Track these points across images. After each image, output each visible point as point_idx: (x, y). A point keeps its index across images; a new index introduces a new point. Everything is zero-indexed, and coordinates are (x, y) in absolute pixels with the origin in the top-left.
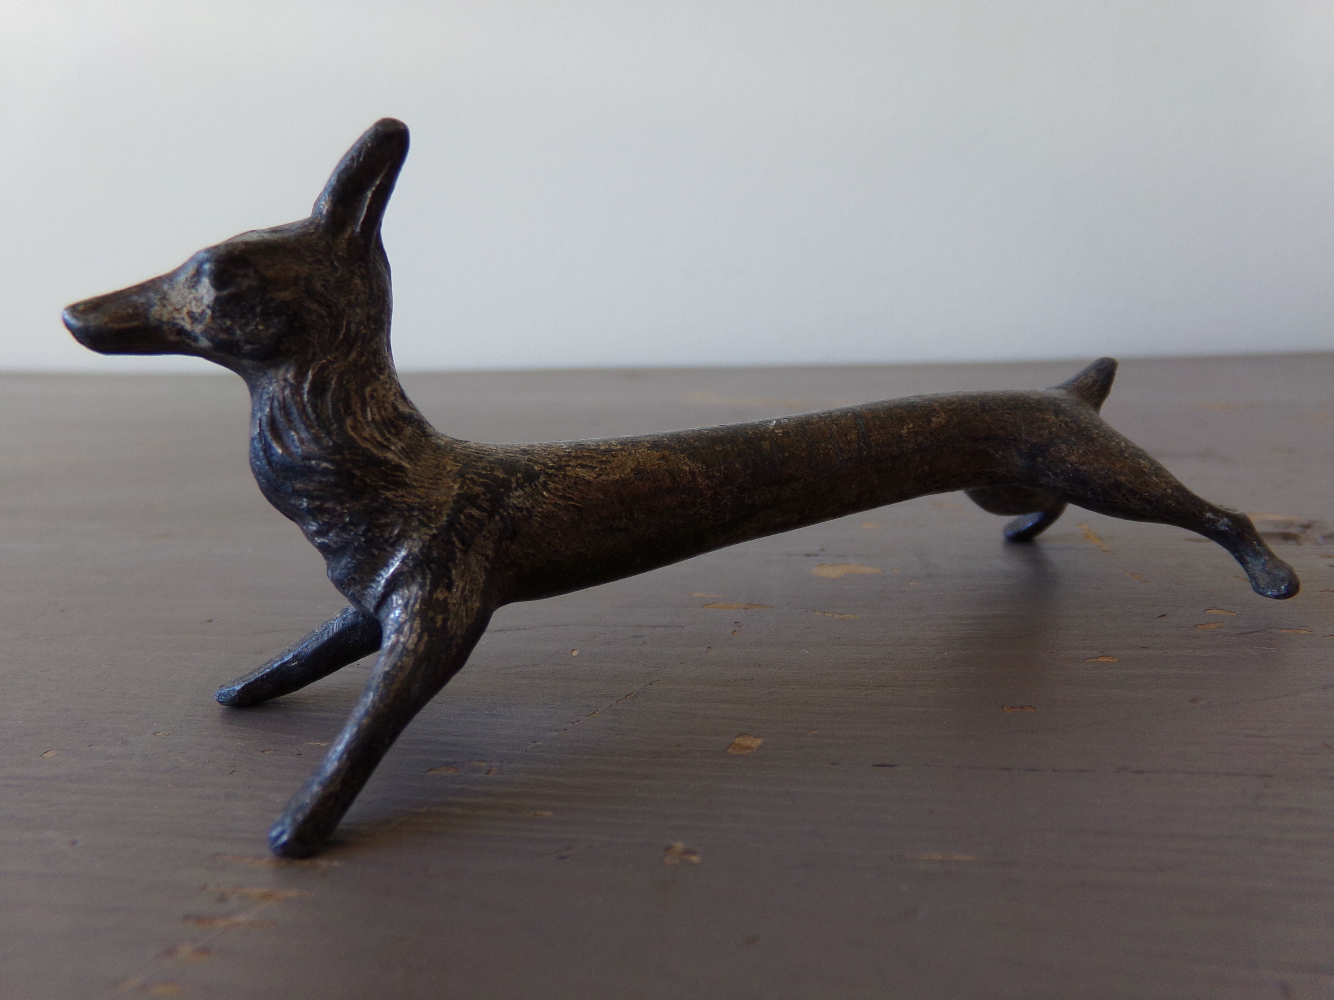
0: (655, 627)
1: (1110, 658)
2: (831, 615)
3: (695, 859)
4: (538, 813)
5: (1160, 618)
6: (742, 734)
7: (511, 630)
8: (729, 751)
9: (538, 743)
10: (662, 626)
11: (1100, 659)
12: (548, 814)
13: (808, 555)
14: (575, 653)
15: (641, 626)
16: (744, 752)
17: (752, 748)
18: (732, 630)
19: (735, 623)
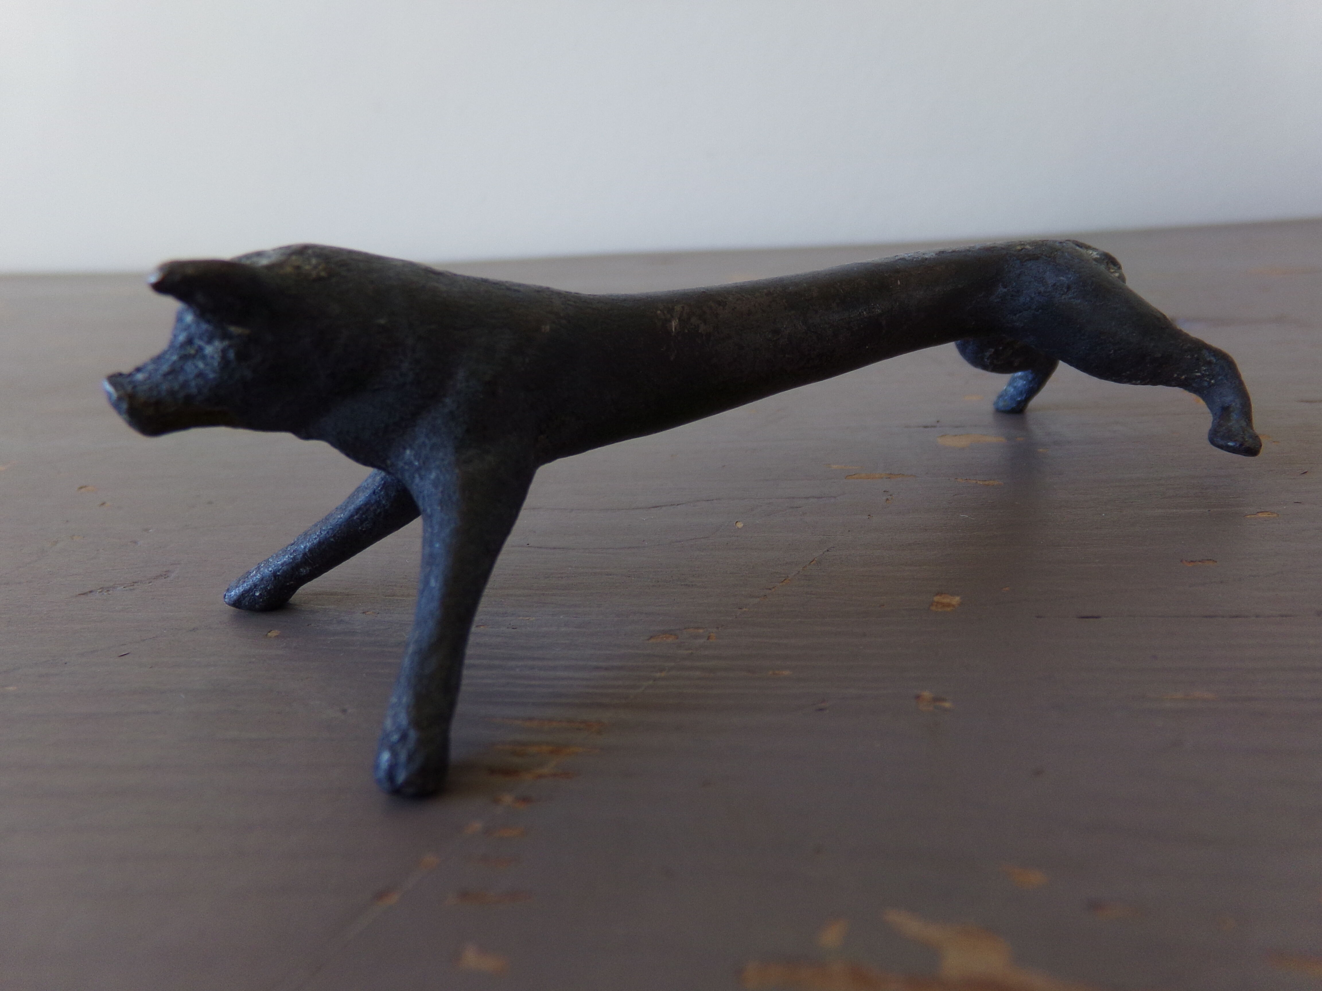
0: (807, 498)
1: (1268, 513)
2: (974, 482)
3: (947, 705)
4: (777, 672)
5: (1302, 475)
6: (939, 594)
7: (665, 506)
8: (933, 608)
9: (745, 609)
10: (813, 497)
11: (1260, 515)
12: (786, 673)
13: (926, 427)
14: (740, 525)
15: (793, 498)
16: (949, 609)
17: (953, 606)
18: (885, 498)
19: (885, 491)
